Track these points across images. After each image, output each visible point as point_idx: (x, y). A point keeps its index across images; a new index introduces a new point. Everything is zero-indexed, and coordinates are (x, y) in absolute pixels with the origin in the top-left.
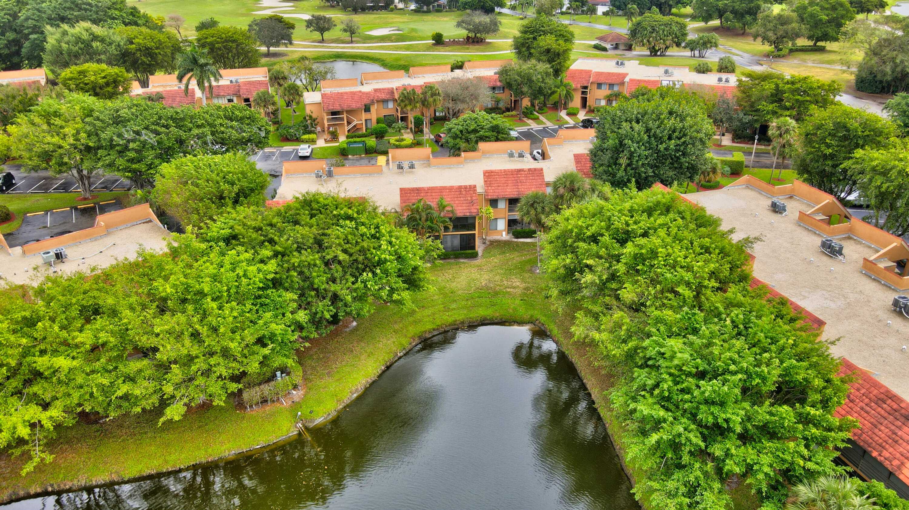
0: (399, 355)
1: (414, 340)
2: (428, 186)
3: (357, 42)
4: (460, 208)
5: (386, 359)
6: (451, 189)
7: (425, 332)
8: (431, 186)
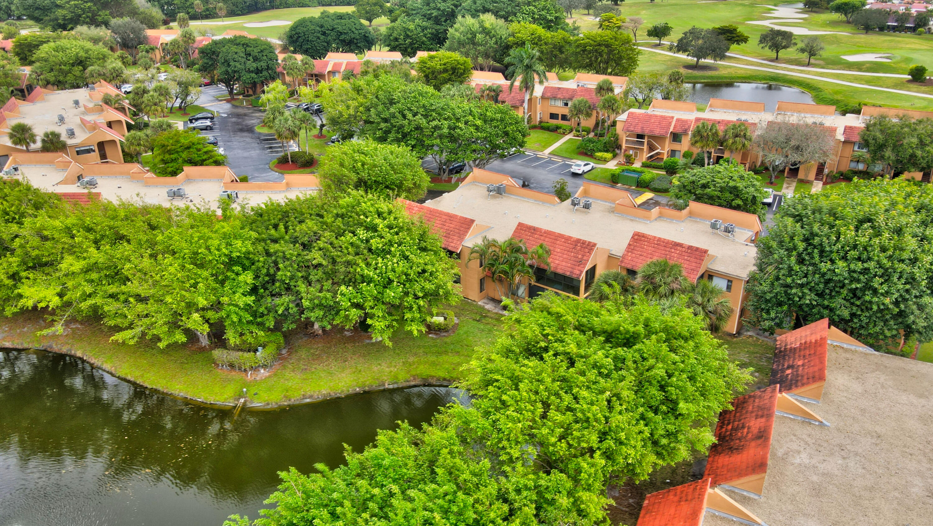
0: (387, 386)
1: (415, 379)
2: (547, 229)
3: (814, 66)
4: (564, 264)
5: (367, 383)
6: (567, 239)
7: (433, 377)
8: (549, 229)
